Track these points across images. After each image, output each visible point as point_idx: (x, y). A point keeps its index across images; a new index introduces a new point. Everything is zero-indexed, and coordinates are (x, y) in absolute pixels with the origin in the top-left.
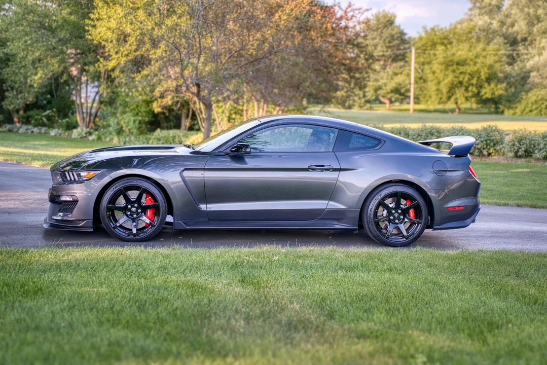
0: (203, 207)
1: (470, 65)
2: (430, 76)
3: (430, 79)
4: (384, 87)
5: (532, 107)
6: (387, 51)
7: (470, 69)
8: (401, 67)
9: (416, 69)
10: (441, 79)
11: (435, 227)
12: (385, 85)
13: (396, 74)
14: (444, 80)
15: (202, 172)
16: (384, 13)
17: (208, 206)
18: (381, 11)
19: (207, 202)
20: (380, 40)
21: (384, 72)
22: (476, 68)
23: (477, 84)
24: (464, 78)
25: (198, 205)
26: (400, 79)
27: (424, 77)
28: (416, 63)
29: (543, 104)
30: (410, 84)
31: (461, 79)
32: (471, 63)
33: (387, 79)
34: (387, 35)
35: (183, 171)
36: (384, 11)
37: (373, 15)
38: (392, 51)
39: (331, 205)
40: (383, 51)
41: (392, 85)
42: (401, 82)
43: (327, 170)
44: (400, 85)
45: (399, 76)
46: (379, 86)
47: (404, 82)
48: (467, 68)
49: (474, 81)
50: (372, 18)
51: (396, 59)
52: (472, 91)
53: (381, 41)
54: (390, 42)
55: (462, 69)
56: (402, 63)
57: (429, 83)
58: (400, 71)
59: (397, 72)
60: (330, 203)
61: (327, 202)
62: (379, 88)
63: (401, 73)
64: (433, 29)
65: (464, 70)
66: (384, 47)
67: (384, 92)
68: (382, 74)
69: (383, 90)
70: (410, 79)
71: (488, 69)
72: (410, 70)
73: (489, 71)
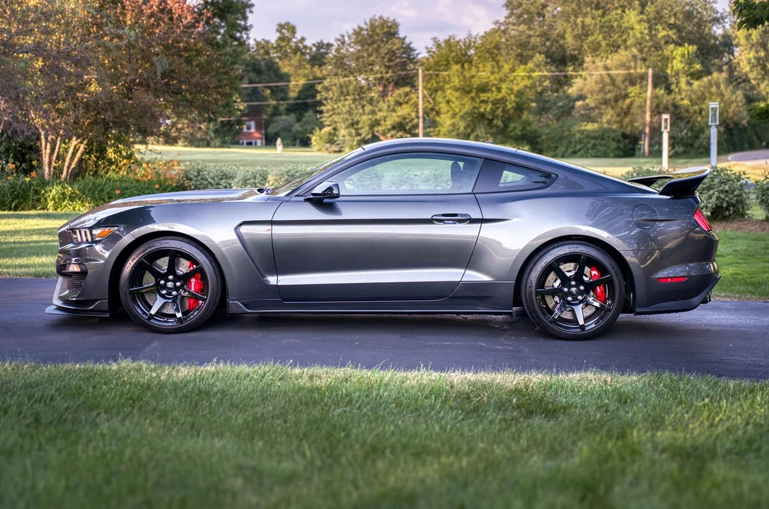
0: (272, 280)
1: (493, 92)
2: (443, 107)
3: (442, 110)
4: (382, 122)
5: (575, 146)
6: (387, 73)
7: (493, 95)
8: (407, 94)
9: (424, 97)
10: (457, 110)
11: (638, 310)
12: (385, 119)
13: (400, 104)
14: (460, 111)
15: (269, 227)
16: (381, 21)
17: (280, 278)
18: (377, 17)
19: (278, 272)
20: (377, 57)
21: (384, 102)
22: (500, 96)
23: (503, 116)
24: (485, 109)
25: (264, 277)
26: (404, 111)
27: (437, 108)
28: (425, 88)
29: (589, 142)
30: (418, 117)
31: (482, 110)
32: (494, 89)
33: (387, 111)
34: (386, 51)
35: (241, 225)
36: (381, 18)
37: (366, 24)
38: (393, 72)
39: (470, 275)
40: (381, 73)
41: (393, 119)
42: (406, 116)
43: (460, 221)
44: (404, 118)
45: (404, 106)
46: (376, 120)
47: (409, 115)
48: (489, 95)
49: (499, 112)
50: (365, 27)
51: (399, 83)
52: (496, 126)
53: (379, 59)
54: (390, 60)
55: (484, 96)
56: (407, 89)
57: (443, 116)
58: (406, 100)
59: (401, 100)
60: (468, 272)
61: (463, 271)
62: (377, 123)
63: (407, 103)
64: (447, 42)
65: (485, 98)
66: (383, 67)
67: (383, 128)
68: (381, 104)
69: (382, 126)
70: (417, 112)
71: (516, 96)
72: (418, 98)
73: (517, 100)
